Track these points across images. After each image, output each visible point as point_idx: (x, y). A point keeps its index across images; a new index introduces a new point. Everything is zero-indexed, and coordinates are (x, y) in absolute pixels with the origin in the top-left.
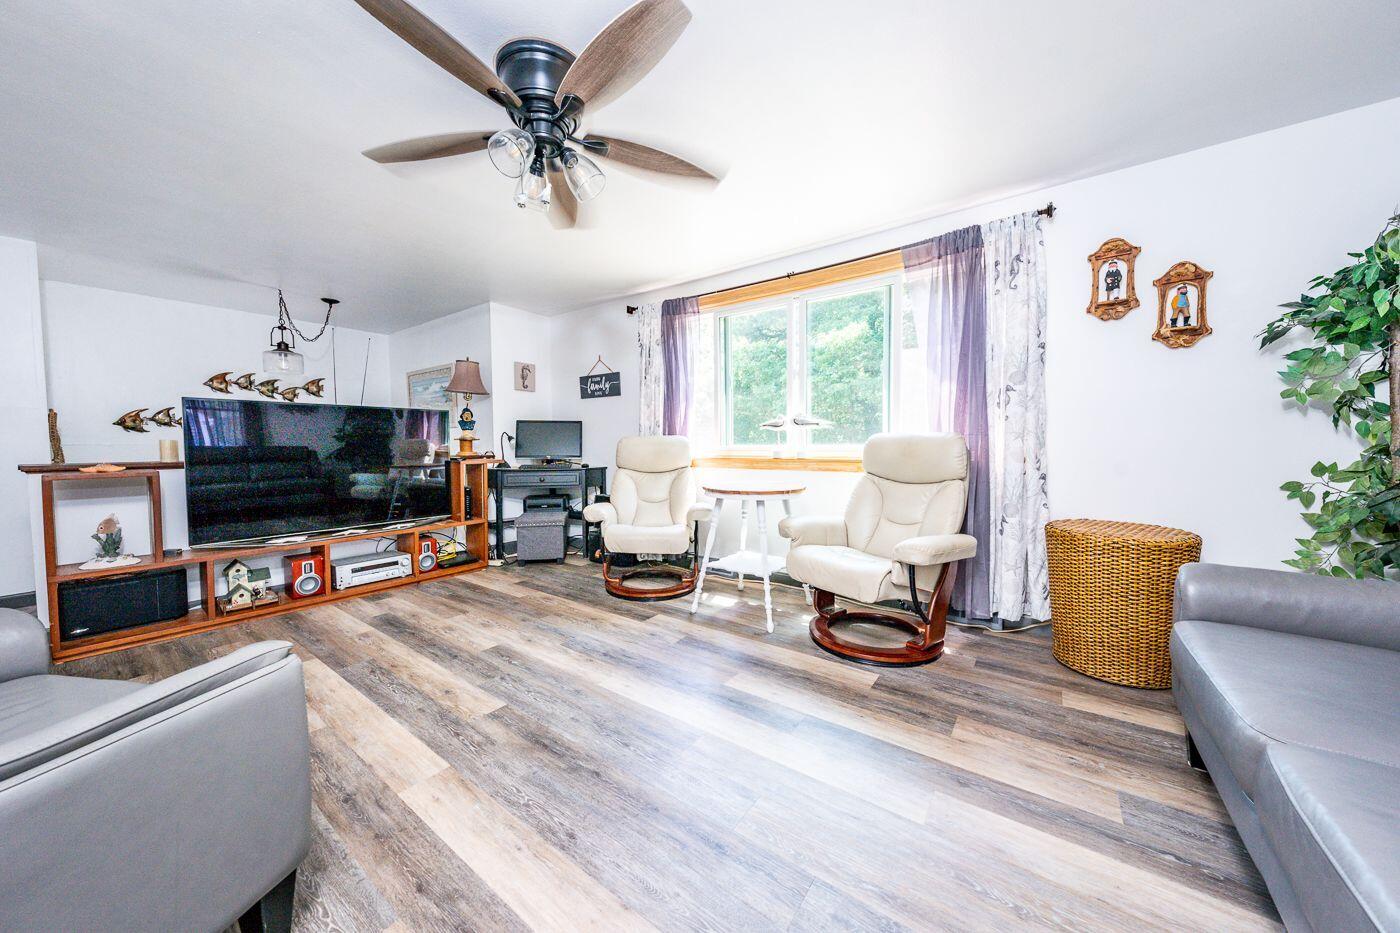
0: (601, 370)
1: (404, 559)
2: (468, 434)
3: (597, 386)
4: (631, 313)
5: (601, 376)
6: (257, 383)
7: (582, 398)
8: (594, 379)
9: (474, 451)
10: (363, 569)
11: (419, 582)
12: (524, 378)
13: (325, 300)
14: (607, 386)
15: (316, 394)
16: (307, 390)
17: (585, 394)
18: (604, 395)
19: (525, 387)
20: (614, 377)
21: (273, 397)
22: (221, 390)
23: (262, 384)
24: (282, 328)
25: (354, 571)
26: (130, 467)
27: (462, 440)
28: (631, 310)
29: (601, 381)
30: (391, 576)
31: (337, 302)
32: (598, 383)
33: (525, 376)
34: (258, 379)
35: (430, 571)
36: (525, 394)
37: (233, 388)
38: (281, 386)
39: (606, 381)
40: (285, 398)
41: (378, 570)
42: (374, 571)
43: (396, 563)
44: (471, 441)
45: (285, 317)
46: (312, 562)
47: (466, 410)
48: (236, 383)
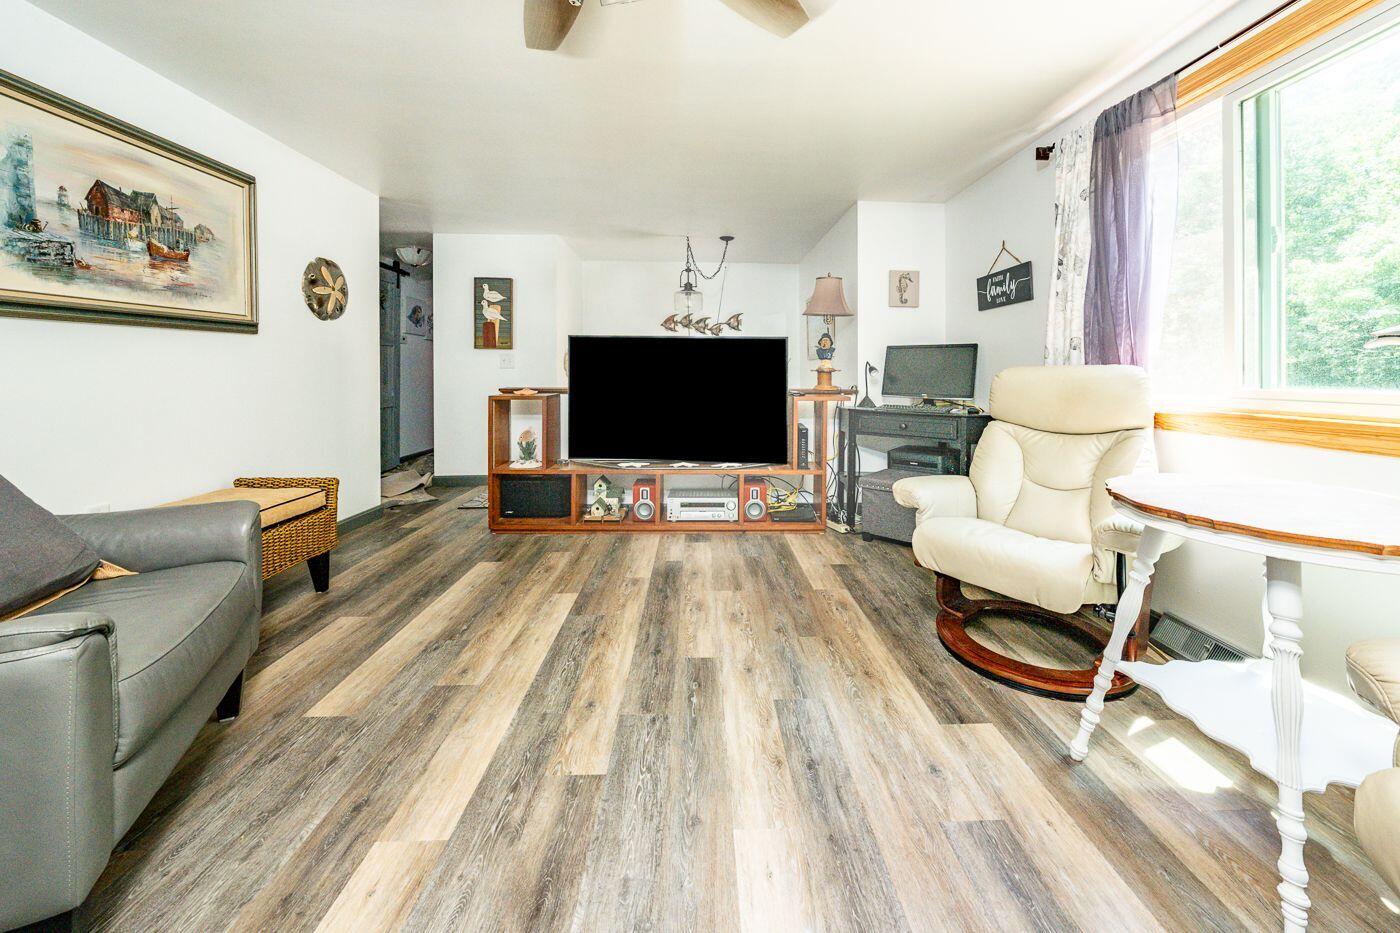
0: (1007, 263)
1: (731, 502)
2: (826, 365)
3: (999, 290)
4: (1046, 157)
5: (1003, 273)
6: (694, 321)
7: (980, 309)
8: (995, 279)
9: (834, 383)
10: (690, 505)
11: (744, 531)
12: (901, 290)
13: (722, 238)
14: (1013, 287)
15: (736, 328)
16: (729, 324)
17: (985, 304)
18: (1009, 302)
19: (904, 302)
20: (1023, 271)
21: (704, 333)
22: (671, 329)
23: (698, 322)
24: (688, 270)
25: (683, 505)
26: (540, 391)
27: (820, 372)
28: (1043, 154)
29: (1004, 281)
30: (717, 518)
31: (732, 238)
32: (1000, 284)
33: (904, 288)
34: (695, 318)
35: (758, 521)
36: (905, 313)
37: (679, 328)
38: (711, 323)
39: (1011, 280)
40: (713, 333)
41: (704, 509)
42: (701, 509)
43: (722, 505)
44: (830, 373)
45: (691, 260)
46: (648, 489)
47: (826, 335)
48: (681, 323)
